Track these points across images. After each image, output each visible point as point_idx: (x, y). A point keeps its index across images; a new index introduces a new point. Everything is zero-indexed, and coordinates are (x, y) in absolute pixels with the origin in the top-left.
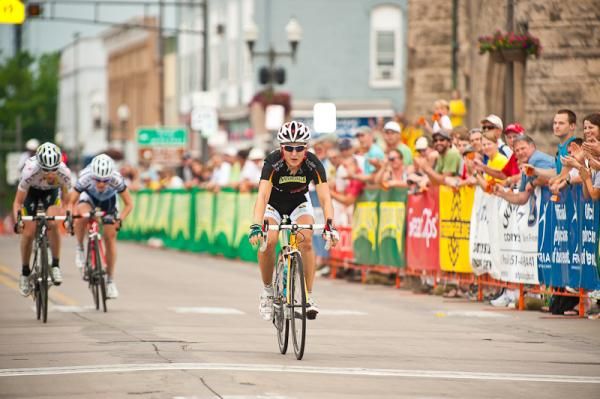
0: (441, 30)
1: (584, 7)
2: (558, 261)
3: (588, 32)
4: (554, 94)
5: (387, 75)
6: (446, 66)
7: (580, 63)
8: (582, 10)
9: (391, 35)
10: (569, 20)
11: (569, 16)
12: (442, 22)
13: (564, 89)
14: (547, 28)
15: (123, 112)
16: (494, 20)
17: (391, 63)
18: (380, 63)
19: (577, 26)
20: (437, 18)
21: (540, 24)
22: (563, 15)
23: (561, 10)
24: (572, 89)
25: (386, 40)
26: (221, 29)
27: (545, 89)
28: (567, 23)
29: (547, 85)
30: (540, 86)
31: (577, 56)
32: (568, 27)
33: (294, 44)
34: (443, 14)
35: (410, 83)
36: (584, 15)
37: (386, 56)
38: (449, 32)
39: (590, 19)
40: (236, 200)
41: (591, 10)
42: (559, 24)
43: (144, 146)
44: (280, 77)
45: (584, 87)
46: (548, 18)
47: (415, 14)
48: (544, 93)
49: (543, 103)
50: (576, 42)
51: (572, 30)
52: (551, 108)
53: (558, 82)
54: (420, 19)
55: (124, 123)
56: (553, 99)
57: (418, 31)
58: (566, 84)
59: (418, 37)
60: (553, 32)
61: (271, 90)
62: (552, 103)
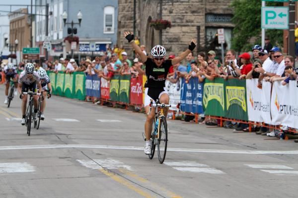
0: (130, 15)
1: (181, 9)
2: (188, 103)
3: (182, 17)
4: (170, 38)
5: (109, 30)
6: (131, 27)
7: (180, 27)
8: (181, 10)
9: (111, 15)
10: (176, 13)
11: (176, 12)
12: (130, 12)
13: (174, 37)
14: (168, 16)
15: (17, 41)
16: (149, 12)
17: (111, 26)
18: (106, 26)
19: (179, 15)
20: (128, 11)
21: (166, 14)
22: (174, 11)
23: (173, 10)
24: (177, 37)
25: (109, 18)
26: (51, 13)
27: (167, 36)
28: (175, 14)
29: (168, 35)
30: (166, 35)
31: (179, 25)
32: (175, 16)
33: (80, 20)
34: (130, 10)
35: (119, 33)
36: (181, 12)
37: (109, 23)
38: (133, 16)
39: (183, 13)
40: (65, 76)
41: (183, 10)
42: (172, 14)
43: (25, 54)
44: (75, 31)
45: (181, 36)
46: (168, 12)
47: (121, 10)
48: (167, 38)
49: (166, 42)
50: (178, 21)
51: (177, 17)
52: (169, 43)
53: (172, 34)
54: (122, 11)
55: (17, 45)
56: (170, 40)
57: (122, 15)
58: (175, 35)
59: (122, 17)
60: (170, 17)
61: (72, 35)
62: (170, 42)
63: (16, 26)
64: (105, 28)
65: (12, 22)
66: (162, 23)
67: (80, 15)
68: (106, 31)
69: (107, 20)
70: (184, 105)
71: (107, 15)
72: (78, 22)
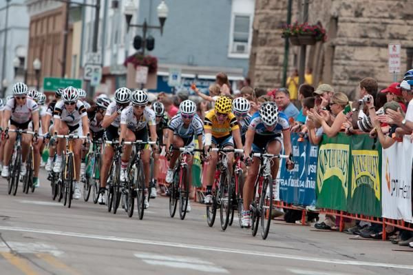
0: (278, 17)
1: (381, 8)
2: (292, 185)
3: (382, 27)
4: (354, 72)
5: (241, 49)
6: (281, 45)
7: (375, 49)
8: (380, 11)
9: (248, 17)
10: (369, 17)
11: (369, 14)
12: (280, 11)
13: (361, 69)
14: (352, 22)
15: (37, 64)
16: (317, 13)
17: (246, 41)
18: (235, 40)
19: (375, 23)
20: (277, 9)
21: (348, 19)
22: (365, 13)
23: (363, 9)
24: (367, 70)
26: (116, 4)
27: (347, 68)
28: (367, 20)
29: (350, 65)
30: (344, 65)
31: (373, 45)
32: (368, 23)
33: (162, 20)
34: (281, 5)
35: (254, 56)
36: (381, 14)
37: (241, 35)
38: (285, 20)
39: (384, 18)
41: (386, 11)
42: (361, 19)
43: (48, 91)
44: (150, 45)
45: (377, 69)
46: (353, 15)
47: (261, 6)
48: (346, 71)
49: (345, 79)
50: (373, 34)
51: (370, 25)
52: (351, 83)
53: (357, 63)
54: (263, 8)
55: (38, 72)
56: (353, 76)
57: (262, 17)
58: (363, 66)
59: (261, 22)
60: (357, 24)
61: (142, 53)
62: (352, 79)
63: (42, 31)
64: (232, 45)
65: (35, 21)
66: (306, 31)
67: (162, 9)
68: (233, 52)
69: (237, 27)
70: (286, 189)
71: (237, 16)
72: (158, 24)
